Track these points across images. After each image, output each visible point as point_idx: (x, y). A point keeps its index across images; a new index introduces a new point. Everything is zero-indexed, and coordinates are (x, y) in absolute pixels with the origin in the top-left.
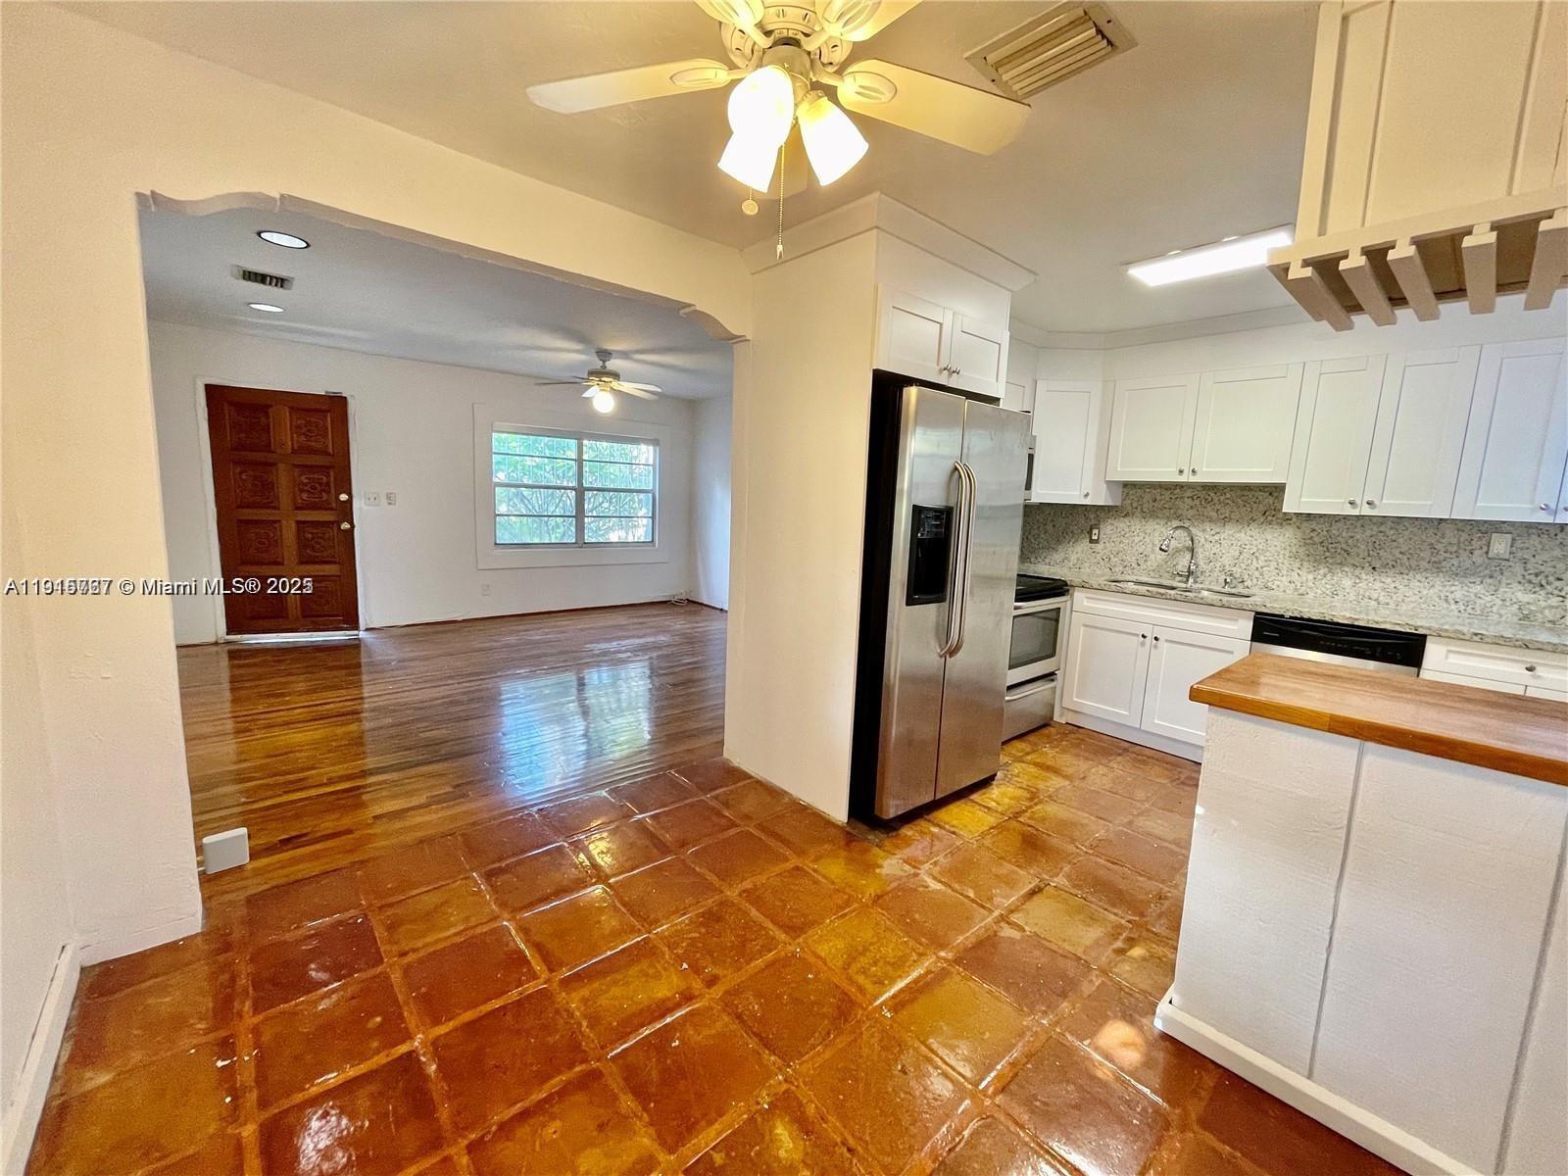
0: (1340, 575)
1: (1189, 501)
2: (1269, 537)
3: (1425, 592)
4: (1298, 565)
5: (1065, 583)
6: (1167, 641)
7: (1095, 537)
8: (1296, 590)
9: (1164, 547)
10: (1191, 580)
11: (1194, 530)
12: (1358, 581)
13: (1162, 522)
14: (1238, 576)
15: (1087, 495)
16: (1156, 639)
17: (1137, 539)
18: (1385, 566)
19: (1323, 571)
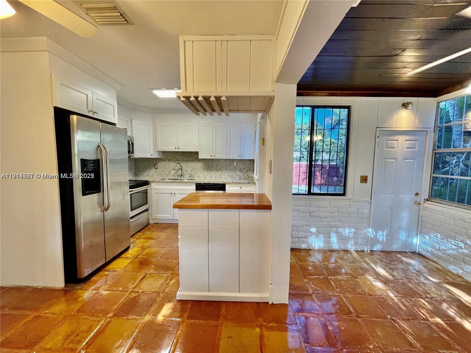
0: (211, 172)
1: (179, 156)
2: (197, 165)
3: (225, 175)
4: (204, 171)
5: (148, 181)
6: (177, 194)
7: (156, 167)
8: (204, 177)
9: (174, 169)
10: (182, 177)
11: (181, 164)
12: (215, 173)
13: (173, 162)
14: (192, 175)
15: (152, 155)
16: (175, 194)
17: (168, 167)
18: (218, 170)
19: (208, 172)
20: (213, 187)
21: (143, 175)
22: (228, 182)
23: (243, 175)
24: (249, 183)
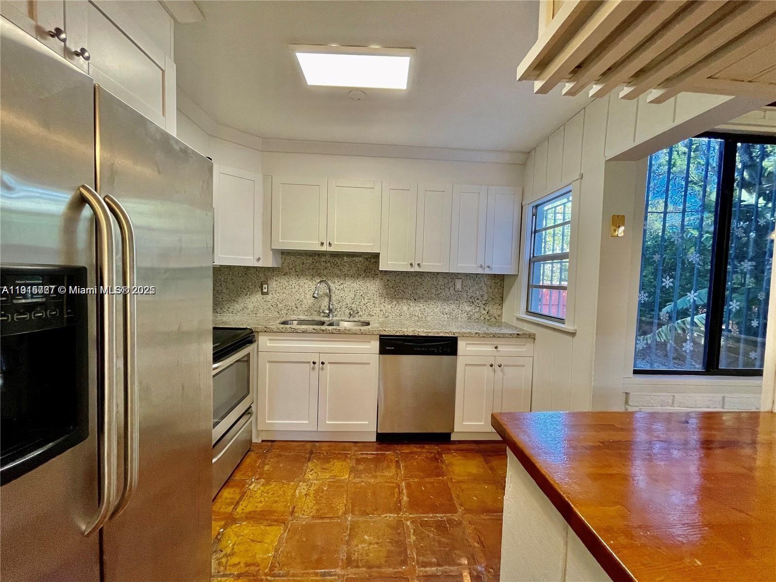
0: (402, 304)
1: (323, 264)
2: (368, 285)
4: (383, 301)
5: (251, 331)
6: (330, 363)
7: (265, 290)
8: (384, 315)
9: (315, 295)
10: (331, 315)
11: (330, 283)
12: (409, 307)
13: (309, 278)
14: (355, 309)
15: (259, 259)
16: (323, 363)
17: (294, 290)
18: (419, 298)
19: (395, 303)
20: (426, 346)
21: (230, 310)
22: (464, 333)
23: (477, 312)
24: (518, 334)
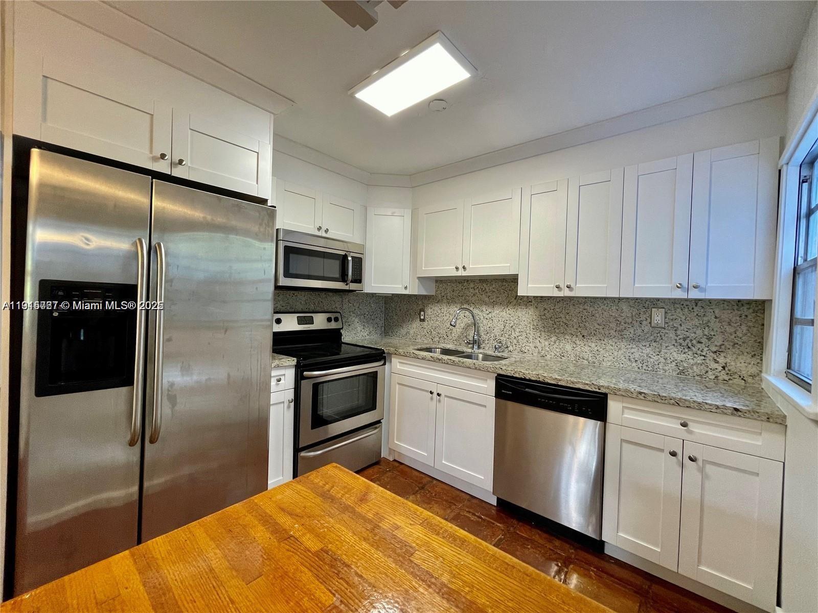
0: (564, 341)
2: (520, 315)
3: (616, 353)
4: (538, 334)
5: (382, 351)
6: (446, 396)
7: (422, 317)
9: (452, 324)
10: (476, 347)
11: (476, 311)
12: (575, 346)
15: (406, 287)
16: (439, 395)
17: (445, 318)
18: (590, 334)
19: (553, 339)
20: (555, 399)
22: (619, 390)
24: (736, 410)
